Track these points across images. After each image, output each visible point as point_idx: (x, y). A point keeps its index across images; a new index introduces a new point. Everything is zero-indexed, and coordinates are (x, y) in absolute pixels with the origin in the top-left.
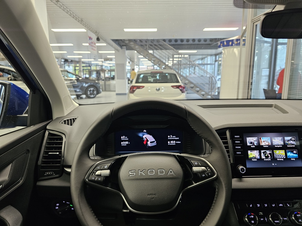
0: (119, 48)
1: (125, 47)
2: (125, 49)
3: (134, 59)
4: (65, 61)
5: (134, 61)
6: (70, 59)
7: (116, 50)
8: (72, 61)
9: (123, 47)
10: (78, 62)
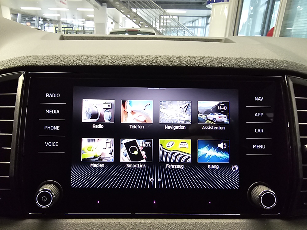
0: (98, 5)
1: (106, 4)
2: (106, 7)
3: (118, 19)
4: (43, 21)
5: (119, 22)
6: (48, 18)
7: (95, 6)
8: (51, 20)
9: (103, 4)
10: (58, 22)
